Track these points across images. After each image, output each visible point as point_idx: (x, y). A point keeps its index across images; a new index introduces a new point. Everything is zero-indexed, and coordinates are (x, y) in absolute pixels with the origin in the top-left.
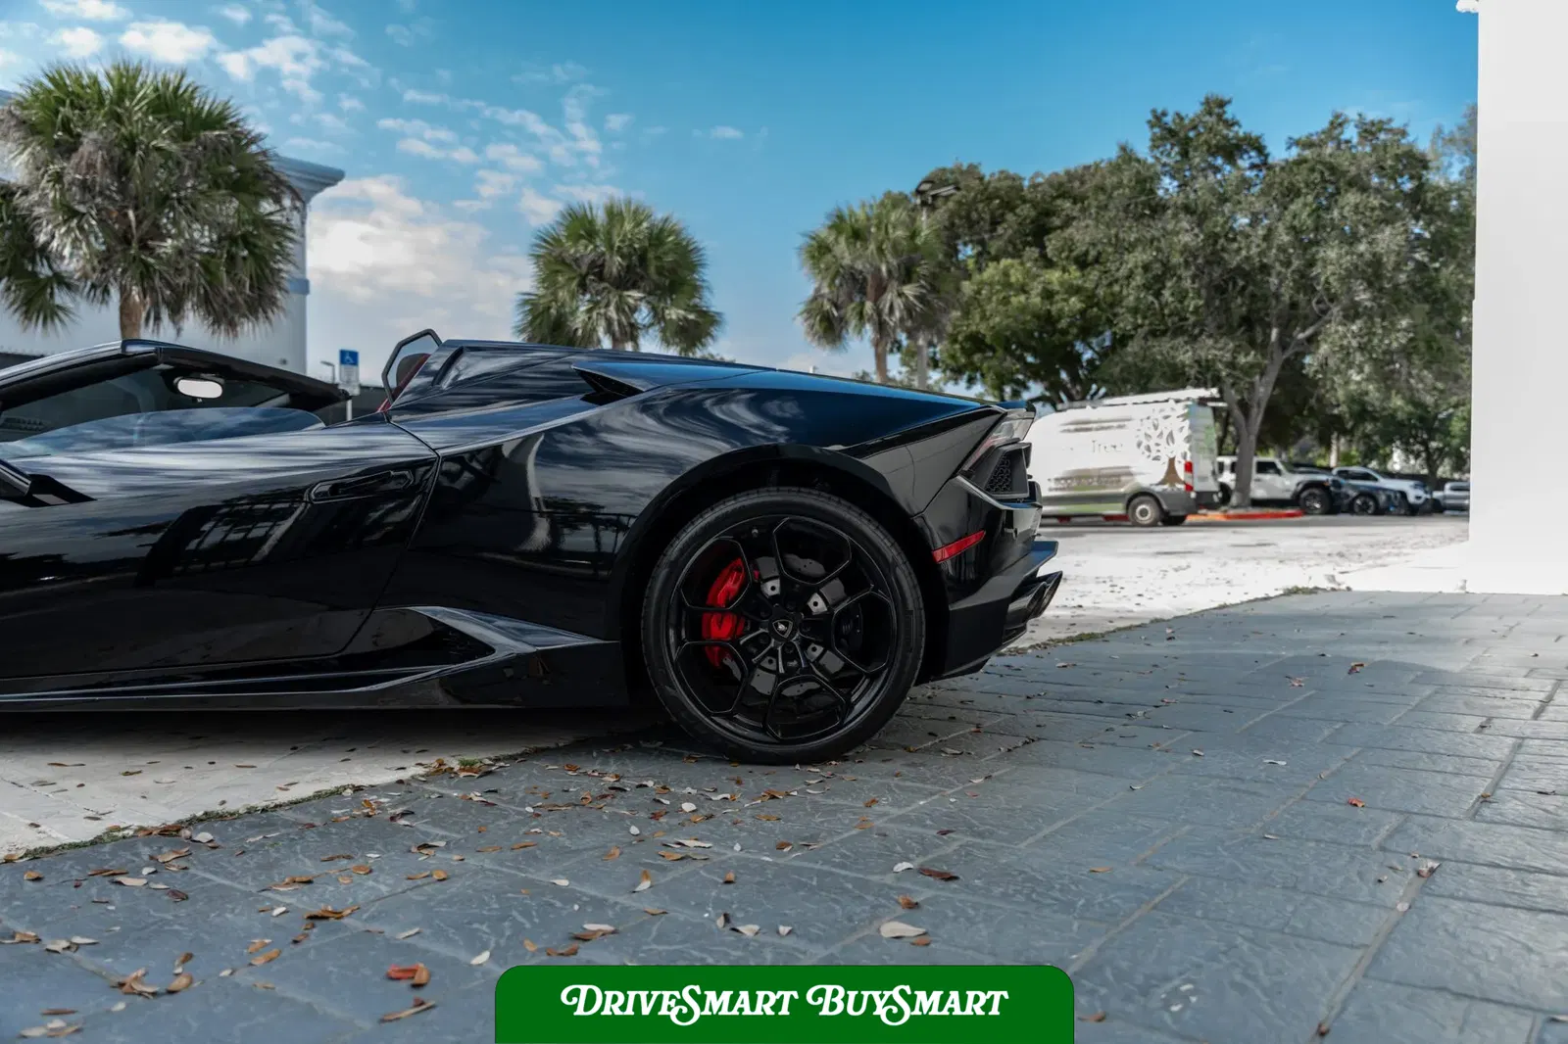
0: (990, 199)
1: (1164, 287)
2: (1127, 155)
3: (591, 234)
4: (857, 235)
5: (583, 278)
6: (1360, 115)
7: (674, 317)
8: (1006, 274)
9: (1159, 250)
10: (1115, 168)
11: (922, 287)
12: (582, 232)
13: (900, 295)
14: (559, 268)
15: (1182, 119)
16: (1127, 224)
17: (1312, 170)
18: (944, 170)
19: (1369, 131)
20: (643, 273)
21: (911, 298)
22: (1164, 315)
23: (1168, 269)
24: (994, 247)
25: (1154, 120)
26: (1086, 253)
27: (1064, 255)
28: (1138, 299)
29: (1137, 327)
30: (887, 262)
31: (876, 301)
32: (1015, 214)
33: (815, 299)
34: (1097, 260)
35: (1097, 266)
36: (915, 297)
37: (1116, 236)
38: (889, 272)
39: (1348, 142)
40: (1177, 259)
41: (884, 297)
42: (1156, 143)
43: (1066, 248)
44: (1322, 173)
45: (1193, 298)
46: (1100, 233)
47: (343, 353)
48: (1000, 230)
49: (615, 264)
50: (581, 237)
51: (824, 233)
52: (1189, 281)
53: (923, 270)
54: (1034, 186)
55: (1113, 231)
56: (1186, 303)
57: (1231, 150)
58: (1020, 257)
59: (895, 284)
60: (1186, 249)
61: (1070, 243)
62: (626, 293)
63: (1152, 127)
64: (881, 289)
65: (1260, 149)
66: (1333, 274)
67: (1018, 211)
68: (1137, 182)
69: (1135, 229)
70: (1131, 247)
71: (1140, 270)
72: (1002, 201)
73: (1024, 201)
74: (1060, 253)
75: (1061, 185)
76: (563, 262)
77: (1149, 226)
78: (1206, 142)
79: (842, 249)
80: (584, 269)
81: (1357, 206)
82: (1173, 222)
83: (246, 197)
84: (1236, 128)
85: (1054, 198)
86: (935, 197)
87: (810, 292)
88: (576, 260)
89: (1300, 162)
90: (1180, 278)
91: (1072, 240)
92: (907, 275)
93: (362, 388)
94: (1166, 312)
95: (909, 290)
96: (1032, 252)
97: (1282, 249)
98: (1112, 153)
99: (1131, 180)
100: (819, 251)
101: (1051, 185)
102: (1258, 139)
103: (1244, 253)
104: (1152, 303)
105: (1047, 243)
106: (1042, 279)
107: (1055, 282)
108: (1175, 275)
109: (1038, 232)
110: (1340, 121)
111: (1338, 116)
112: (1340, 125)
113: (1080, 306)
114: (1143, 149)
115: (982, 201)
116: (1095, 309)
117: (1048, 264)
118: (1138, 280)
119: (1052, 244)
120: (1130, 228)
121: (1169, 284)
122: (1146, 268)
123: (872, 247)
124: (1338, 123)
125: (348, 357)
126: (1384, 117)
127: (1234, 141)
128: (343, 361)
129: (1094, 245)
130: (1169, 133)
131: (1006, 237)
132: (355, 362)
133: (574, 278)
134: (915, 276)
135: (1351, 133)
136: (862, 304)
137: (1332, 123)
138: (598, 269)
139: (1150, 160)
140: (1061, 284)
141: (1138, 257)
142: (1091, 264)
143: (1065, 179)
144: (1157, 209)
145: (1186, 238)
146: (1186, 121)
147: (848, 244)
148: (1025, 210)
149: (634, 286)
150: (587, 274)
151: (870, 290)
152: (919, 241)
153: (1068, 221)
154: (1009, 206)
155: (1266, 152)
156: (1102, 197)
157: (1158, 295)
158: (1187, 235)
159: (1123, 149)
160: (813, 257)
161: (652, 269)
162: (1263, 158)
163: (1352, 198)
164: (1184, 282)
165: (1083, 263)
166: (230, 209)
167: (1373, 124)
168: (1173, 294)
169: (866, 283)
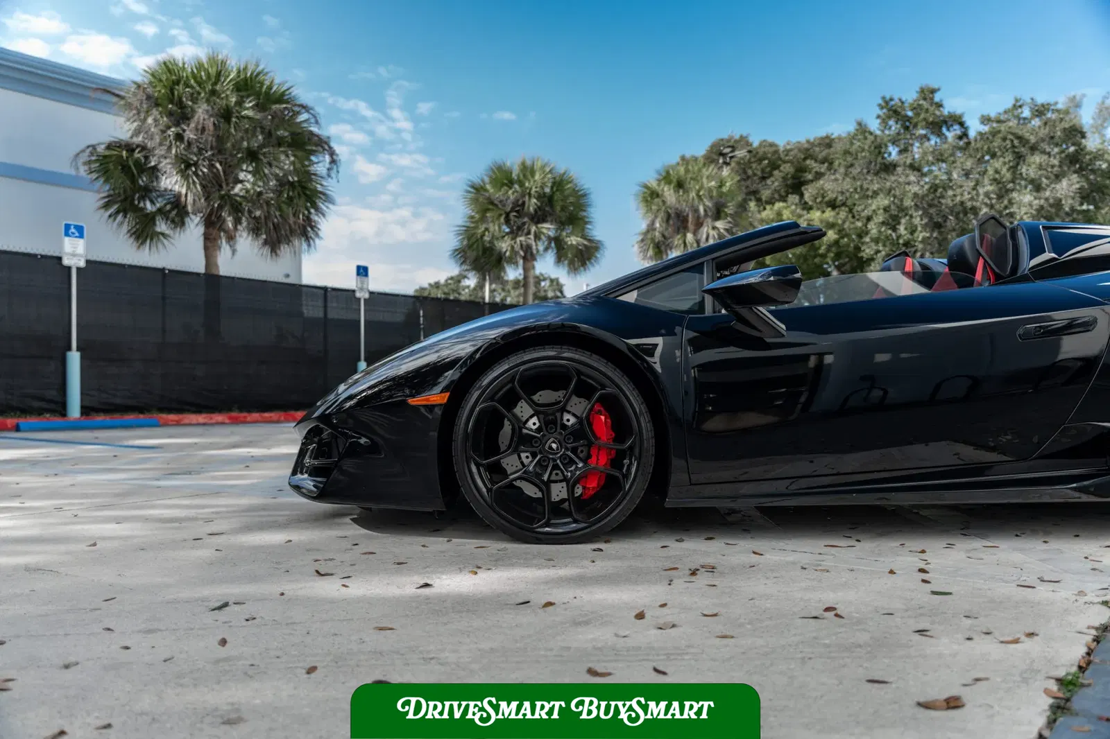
0: (760, 160)
1: (899, 223)
2: (862, 129)
3: (510, 183)
4: (680, 185)
5: (507, 215)
6: (1032, 99)
7: (574, 243)
8: (779, 214)
9: (895, 197)
10: (852, 138)
11: (730, 222)
12: (505, 181)
13: (714, 228)
14: (491, 207)
15: (903, 103)
16: (869, 178)
17: (1004, 139)
18: (722, 140)
19: (1040, 111)
20: (551, 211)
21: (722, 231)
22: (899, 244)
23: (903, 210)
24: (765, 194)
25: (883, 104)
26: (835, 199)
27: (818, 200)
28: (880, 232)
29: (878, 252)
30: (704, 205)
31: (695, 233)
32: (780, 171)
33: (648, 231)
34: (844, 204)
35: (843, 208)
36: (726, 230)
37: (861, 187)
38: (705, 211)
39: (1025, 119)
40: (908, 203)
41: (702, 229)
42: (884, 122)
43: (820, 195)
44: (1012, 141)
45: (921, 232)
46: (847, 185)
47: (359, 268)
48: (769, 182)
49: (533, 203)
50: (503, 185)
51: (654, 184)
52: (918, 219)
53: (730, 209)
54: (787, 152)
55: (859, 183)
56: (916, 235)
57: (938, 125)
58: (785, 201)
59: (709, 220)
60: (916, 195)
61: (822, 192)
62: (540, 226)
63: (882, 108)
64: (699, 225)
65: (962, 124)
66: (1026, 213)
67: (782, 168)
68: (875, 148)
69: (875, 181)
70: (876, 193)
71: (882, 211)
72: (770, 161)
73: (785, 162)
74: (816, 198)
75: (808, 150)
76: (492, 203)
77: (885, 179)
78: (925, 119)
79: (670, 195)
80: (508, 209)
81: (1040, 165)
82: (904, 177)
83: (300, 154)
84: (941, 109)
85: (805, 159)
86: (731, 157)
87: (643, 226)
88: (501, 201)
89: (994, 133)
90: (911, 217)
91: (823, 189)
92: (718, 213)
93: (371, 293)
94: (901, 241)
95: (720, 224)
96: (793, 198)
97: (987, 195)
98: (851, 128)
99: (870, 147)
100: (651, 196)
101: (800, 150)
102: (961, 117)
103: (958, 198)
104: (891, 235)
105: (805, 192)
106: (805, 217)
107: (817, 220)
108: (906, 215)
109: (796, 185)
110: (1018, 104)
111: (1017, 101)
112: (1020, 106)
113: (836, 236)
114: (874, 125)
115: (754, 162)
116: (846, 240)
117: (808, 208)
118: (880, 218)
119: (809, 192)
120: (872, 181)
121: (903, 221)
122: (886, 210)
123: (693, 194)
124: (1017, 106)
125: (362, 271)
126: (1051, 101)
127: (941, 118)
128: (358, 274)
129: (842, 193)
130: (892, 111)
131: (773, 187)
132: (366, 275)
133: (501, 215)
134: (723, 215)
135: (1026, 113)
136: (685, 236)
137: (1014, 105)
138: (519, 207)
139: (878, 133)
140: (821, 221)
141: (883, 201)
142: (839, 206)
143: (806, 146)
144: (889, 168)
145: (915, 189)
146: (906, 105)
147: (675, 191)
148: (787, 168)
149: (544, 221)
150: (511, 212)
151: (691, 226)
152: (725, 189)
153: (819, 175)
154: (774, 166)
155: (965, 126)
156: (849, 159)
157: (894, 229)
158: (915, 186)
159: (860, 124)
160: (647, 201)
161: (558, 208)
162: (963, 130)
163: (1037, 159)
164: (914, 220)
165: (833, 205)
166: (287, 162)
167: (1043, 105)
168: (906, 229)
169: (687, 221)
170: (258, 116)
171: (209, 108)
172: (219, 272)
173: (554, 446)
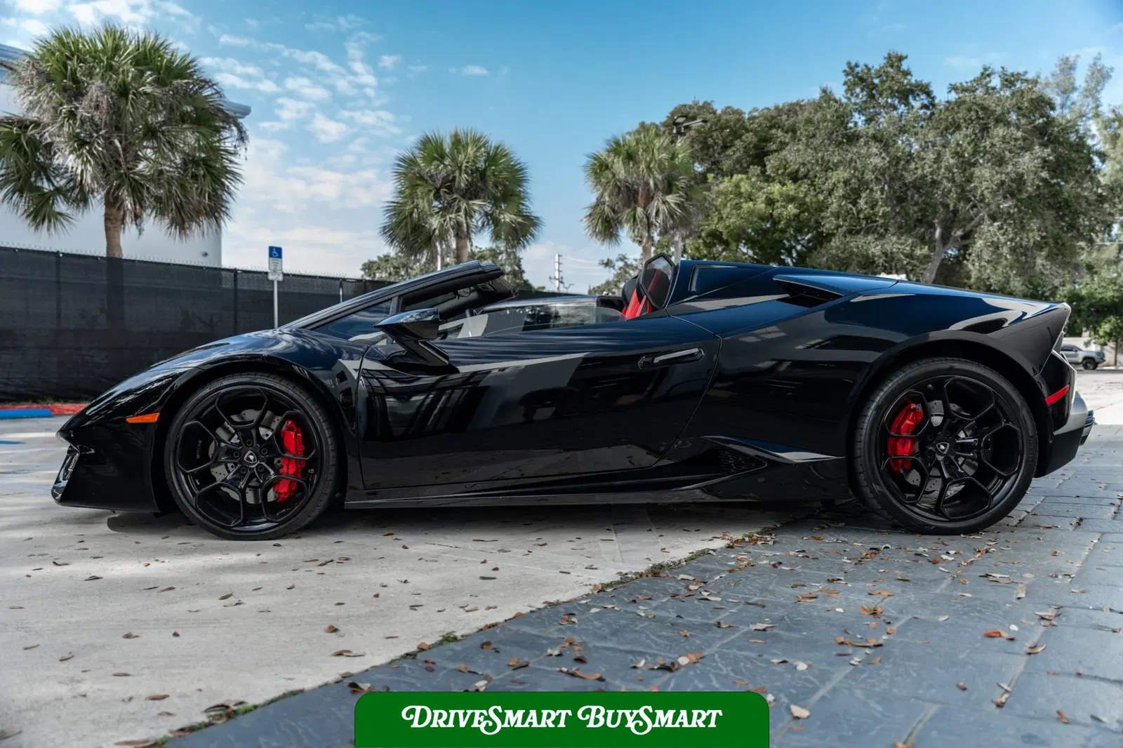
0: (722, 129)
1: (860, 197)
2: (827, 96)
3: (442, 156)
4: (630, 157)
5: (438, 191)
6: (1003, 68)
7: (508, 220)
8: (737, 186)
9: (855, 169)
10: (817, 106)
11: (680, 196)
12: (436, 155)
13: (664, 202)
14: (419, 182)
15: (869, 70)
16: (831, 149)
17: (969, 110)
18: (685, 106)
19: (1009, 81)
20: (483, 187)
21: (673, 205)
22: (859, 218)
23: (863, 184)
24: (726, 164)
25: (848, 69)
26: (797, 171)
27: (780, 172)
28: (840, 206)
29: (838, 227)
30: (654, 178)
31: (645, 208)
32: (742, 141)
33: (597, 205)
34: (806, 176)
35: (806, 180)
36: (677, 204)
37: (822, 158)
38: (655, 184)
39: (994, 88)
40: (869, 176)
41: (651, 204)
42: (850, 88)
43: (782, 167)
44: (977, 112)
45: (882, 206)
46: (809, 156)
47: (271, 249)
48: (730, 152)
49: (463, 180)
50: (435, 159)
51: (604, 155)
52: (879, 193)
53: (681, 184)
54: (753, 118)
55: (820, 155)
56: (876, 210)
57: (905, 94)
58: (746, 173)
59: (660, 194)
60: (875, 169)
61: (784, 162)
62: (471, 202)
63: (847, 75)
64: (649, 199)
65: (928, 94)
66: (987, 188)
67: (744, 137)
68: (837, 118)
69: (837, 153)
70: (836, 166)
71: (842, 184)
72: (732, 130)
73: (747, 131)
74: (778, 170)
75: (773, 118)
76: (421, 178)
77: (847, 151)
78: (890, 88)
79: (619, 168)
80: (438, 184)
81: (1004, 137)
82: (866, 149)
83: (204, 130)
84: (909, 77)
85: (771, 127)
86: (686, 127)
87: (593, 199)
88: (431, 177)
89: (959, 103)
90: (872, 190)
91: (786, 160)
92: (669, 189)
93: (285, 275)
94: (862, 216)
95: (671, 199)
96: (754, 170)
97: (949, 169)
98: (816, 95)
99: (833, 116)
100: (600, 168)
101: (766, 119)
102: (927, 86)
103: (919, 171)
104: (851, 209)
105: (767, 163)
106: (765, 190)
107: (776, 193)
108: (867, 188)
109: (758, 155)
110: (987, 73)
111: (985, 69)
112: (989, 75)
113: (796, 211)
114: (839, 92)
115: (716, 130)
116: (806, 214)
117: (768, 179)
118: (840, 192)
119: (771, 163)
120: (833, 152)
121: (863, 195)
122: (846, 183)
123: (643, 166)
124: (986, 74)
125: (275, 252)
126: (1021, 70)
127: (908, 87)
128: (271, 255)
129: (804, 164)
130: (858, 78)
131: (734, 157)
132: (280, 256)
133: (430, 191)
134: (674, 188)
135: (996, 82)
136: (635, 210)
137: (982, 74)
138: (449, 184)
139: (844, 100)
140: (781, 195)
141: (841, 174)
142: (802, 179)
143: (774, 114)
144: (852, 138)
145: (876, 161)
146: (873, 71)
147: (624, 163)
148: (750, 137)
149: (476, 197)
150: (441, 187)
151: (641, 200)
152: (677, 161)
153: (783, 145)
154: (736, 135)
155: (932, 96)
156: (811, 129)
157: (855, 203)
158: (877, 159)
159: (824, 91)
160: (596, 173)
161: (491, 184)
162: (930, 100)
163: (1000, 131)
164: (874, 193)
165: (795, 178)
166: (190, 139)
167: (1013, 75)
168: (866, 203)
169: (638, 194)
170: (158, 92)
171: (104, 85)
172: (121, 253)
173: (251, 457)
